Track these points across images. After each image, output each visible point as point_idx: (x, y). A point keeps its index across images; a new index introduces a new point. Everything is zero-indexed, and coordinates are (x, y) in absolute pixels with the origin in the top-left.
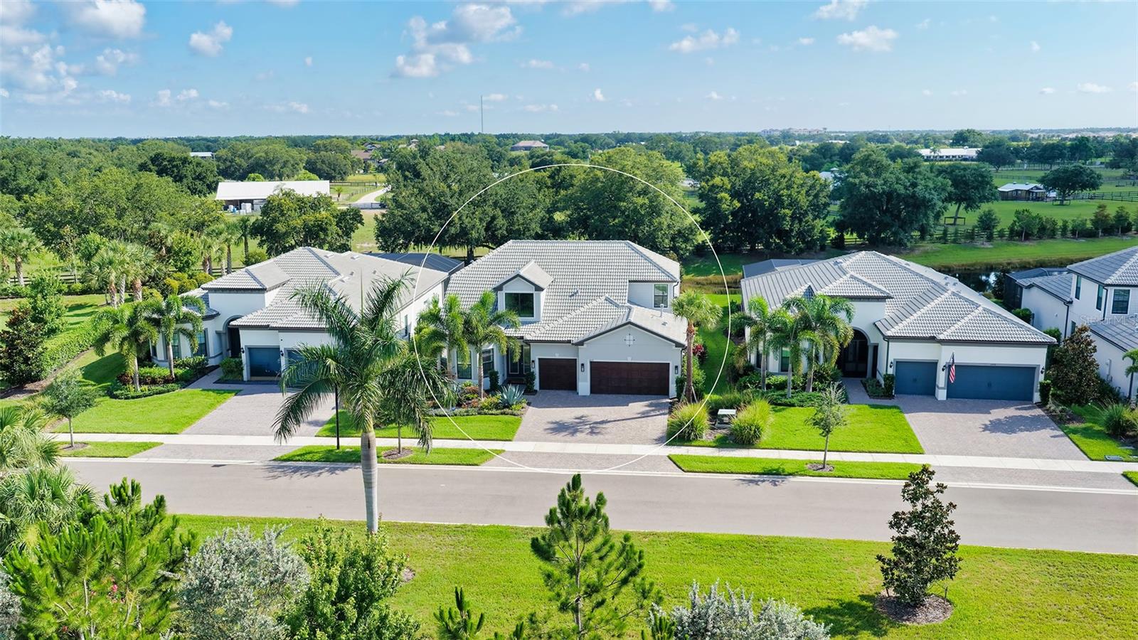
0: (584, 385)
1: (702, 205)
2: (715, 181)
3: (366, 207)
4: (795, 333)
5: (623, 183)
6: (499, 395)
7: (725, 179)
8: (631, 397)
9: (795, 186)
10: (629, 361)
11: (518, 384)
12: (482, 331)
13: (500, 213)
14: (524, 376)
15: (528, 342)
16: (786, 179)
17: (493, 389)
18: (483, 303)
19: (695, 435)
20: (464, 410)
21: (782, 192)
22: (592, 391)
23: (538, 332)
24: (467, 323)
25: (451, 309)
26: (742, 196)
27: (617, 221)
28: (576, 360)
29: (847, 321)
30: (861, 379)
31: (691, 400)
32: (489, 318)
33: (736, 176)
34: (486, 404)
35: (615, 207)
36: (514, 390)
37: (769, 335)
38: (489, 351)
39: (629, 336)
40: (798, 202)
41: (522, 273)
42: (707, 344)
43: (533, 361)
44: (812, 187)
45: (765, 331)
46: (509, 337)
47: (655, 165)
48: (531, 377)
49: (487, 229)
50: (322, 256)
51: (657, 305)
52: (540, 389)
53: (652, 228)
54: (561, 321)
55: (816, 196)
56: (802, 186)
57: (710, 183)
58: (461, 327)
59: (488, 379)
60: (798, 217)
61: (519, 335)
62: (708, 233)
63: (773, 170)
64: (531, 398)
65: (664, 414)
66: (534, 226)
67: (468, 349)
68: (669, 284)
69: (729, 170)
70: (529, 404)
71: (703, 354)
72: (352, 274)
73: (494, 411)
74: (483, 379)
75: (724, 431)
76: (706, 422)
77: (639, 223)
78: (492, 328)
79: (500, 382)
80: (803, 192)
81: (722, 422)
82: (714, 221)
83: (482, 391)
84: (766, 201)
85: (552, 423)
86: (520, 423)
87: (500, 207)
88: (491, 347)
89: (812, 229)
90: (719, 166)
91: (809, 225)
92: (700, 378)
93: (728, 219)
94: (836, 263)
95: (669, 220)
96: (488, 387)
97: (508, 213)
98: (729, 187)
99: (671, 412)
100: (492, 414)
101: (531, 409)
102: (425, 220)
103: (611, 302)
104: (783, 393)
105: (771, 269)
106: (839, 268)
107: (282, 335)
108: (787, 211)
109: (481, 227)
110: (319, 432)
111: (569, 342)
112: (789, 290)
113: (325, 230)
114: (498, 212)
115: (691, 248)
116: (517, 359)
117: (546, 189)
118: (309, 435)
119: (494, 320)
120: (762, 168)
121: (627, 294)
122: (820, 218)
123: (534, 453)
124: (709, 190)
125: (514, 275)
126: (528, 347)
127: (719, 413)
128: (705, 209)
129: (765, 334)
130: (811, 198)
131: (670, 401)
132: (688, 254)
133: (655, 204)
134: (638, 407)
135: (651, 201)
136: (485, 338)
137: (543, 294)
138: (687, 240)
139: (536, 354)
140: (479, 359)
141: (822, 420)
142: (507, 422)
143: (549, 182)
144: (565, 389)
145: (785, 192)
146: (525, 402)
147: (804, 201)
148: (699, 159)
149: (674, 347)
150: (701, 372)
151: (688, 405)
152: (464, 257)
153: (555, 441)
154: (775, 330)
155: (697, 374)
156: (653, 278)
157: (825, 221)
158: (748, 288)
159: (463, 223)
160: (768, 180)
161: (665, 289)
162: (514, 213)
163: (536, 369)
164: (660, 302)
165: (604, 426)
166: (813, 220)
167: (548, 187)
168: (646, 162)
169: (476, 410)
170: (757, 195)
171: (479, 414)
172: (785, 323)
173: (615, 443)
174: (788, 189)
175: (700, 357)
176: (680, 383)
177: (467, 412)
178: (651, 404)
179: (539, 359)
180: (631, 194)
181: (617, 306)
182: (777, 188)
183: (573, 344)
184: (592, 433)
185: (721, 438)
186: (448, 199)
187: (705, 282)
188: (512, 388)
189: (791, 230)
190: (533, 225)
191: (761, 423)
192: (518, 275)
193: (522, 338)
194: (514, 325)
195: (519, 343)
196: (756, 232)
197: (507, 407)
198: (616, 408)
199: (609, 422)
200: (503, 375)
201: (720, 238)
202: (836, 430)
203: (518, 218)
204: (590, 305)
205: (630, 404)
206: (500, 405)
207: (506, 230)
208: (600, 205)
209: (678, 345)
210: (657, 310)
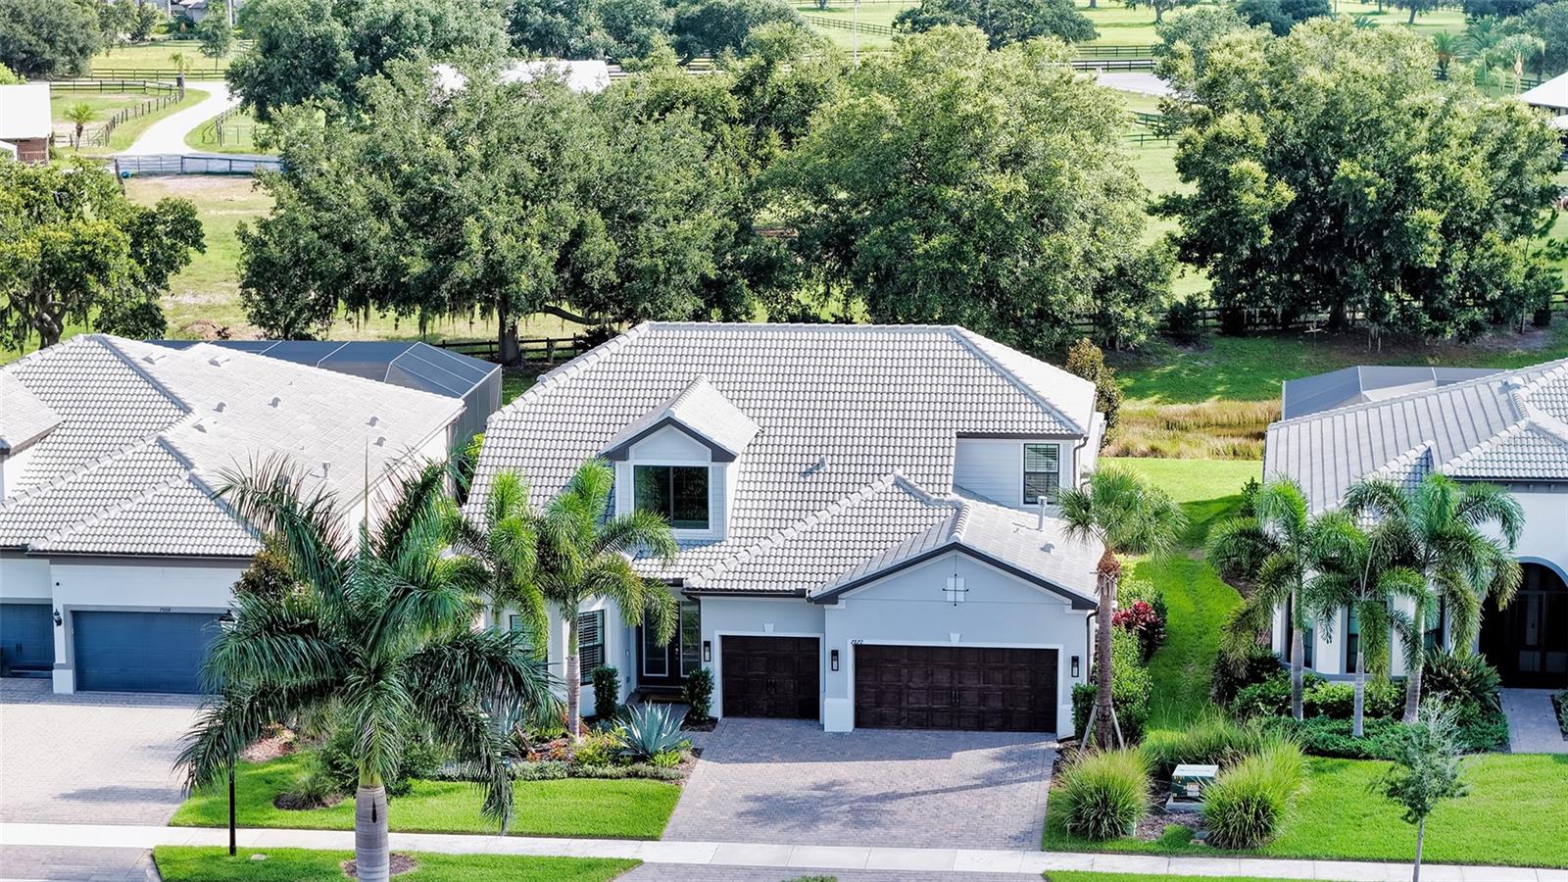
0: (838, 706)
1: (1191, 190)
2: (1222, 122)
3: (166, 166)
4: (1372, 573)
5: (953, 131)
6: (621, 728)
7: (1254, 120)
8: (960, 735)
9: (1454, 143)
10: (955, 641)
11: (668, 702)
12: (580, 565)
13: (599, 222)
14: (683, 681)
15: (694, 596)
16: (1427, 123)
17: (605, 713)
18: (582, 489)
19: (1112, 825)
20: (534, 765)
21: (1414, 159)
22: (859, 723)
23: (719, 567)
24: (546, 544)
25: (501, 511)
26: (1305, 166)
27: (935, 242)
28: (818, 639)
29: (1505, 544)
30: (1550, 692)
31: (1106, 741)
32: (600, 530)
33: (1286, 107)
34: (590, 752)
35: (932, 200)
36: (660, 717)
37: (1310, 575)
38: (592, 617)
39: (953, 580)
40: (1462, 190)
41: (680, 414)
42: (1167, 601)
43: (707, 644)
44: (1506, 142)
45: (1301, 568)
46: (648, 582)
47: (1049, 77)
48: (701, 684)
49: (560, 265)
50: (138, 359)
51: (1030, 498)
52: (725, 715)
53: (1039, 263)
54: (779, 541)
55: (1517, 170)
56: (1475, 140)
57: (1210, 131)
58: (531, 555)
59: (591, 688)
60: (1461, 231)
61: (671, 576)
62: (1204, 272)
63: (1393, 96)
64: (701, 738)
65: (1040, 778)
66: (697, 259)
67: (547, 610)
68: (1061, 443)
69: (1265, 92)
70: (697, 752)
71: (1153, 626)
72: (220, 408)
73: (610, 769)
74: (580, 689)
75: (1188, 818)
76: (1140, 794)
77: (1000, 248)
78: (602, 558)
79: (621, 699)
80: (1477, 160)
81: (1182, 796)
82: (1222, 240)
83: (578, 719)
84: (1368, 184)
85: (757, 799)
86: (677, 798)
87: (597, 204)
88: (597, 607)
89: (1503, 265)
90: (1237, 81)
91: (1493, 256)
92: (1135, 688)
93: (1261, 236)
94: (1506, 387)
95: (1087, 243)
96: (591, 710)
97: (623, 219)
98: (1263, 142)
99: (1057, 769)
100: (605, 777)
101: (702, 766)
102: (383, 240)
103: (910, 490)
104: (1345, 727)
105: (1350, 393)
106: (1509, 402)
107: (59, 571)
108: (1428, 215)
109: (544, 259)
110: (178, 814)
111: (800, 594)
112: (1379, 457)
113: (100, 270)
114: (594, 219)
115: (1152, 321)
116: (664, 639)
117: (726, 128)
118: (151, 822)
119: (613, 535)
120: (1360, 86)
121: (951, 470)
122: (1529, 234)
123: (713, 867)
124: (1207, 149)
125: (656, 420)
126: (696, 608)
127: (1176, 773)
128: (1196, 204)
129: (1299, 576)
130: (1502, 174)
131: (1058, 746)
132: (1143, 338)
133: (1046, 193)
134: (974, 758)
135: (1034, 185)
136: (591, 582)
137: (732, 469)
138: (1140, 296)
139: (716, 625)
140: (572, 637)
141: (1407, 783)
142: (643, 797)
143: (735, 105)
144: (788, 717)
145: (1423, 159)
146: (686, 748)
147: (1477, 185)
148: (1181, 57)
149: (1069, 610)
150: (1141, 674)
151: (1100, 752)
152: (491, 343)
153: (764, 841)
154: (1327, 564)
155: (1128, 675)
156: (1022, 428)
157: (1545, 240)
158: (1282, 448)
159: (493, 250)
160: (1377, 122)
161: (1052, 454)
162: (636, 219)
163: (713, 665)
164: (1037, 488)
165: (888, 806)
166: (1507, 240)
167: (731, 122)
168: (1021, 70)
169: (564, 764)
170: (1345, 167)
171: (572, 775)
172: (1345, 549)
173: (914, 846)
174: (1432, 151)
175: (1142, 635)
176: (1083, 700)
177: (541, 770)
178: (1010, 753)
179: (724, 639)
180: (977, 164)
181: (925, 500)
182: (1402, 146)
183: (810, 600)
184: (858, 823)
185: (1177, 833)
186: (451, 179)
187: (1190, 421)
188: (655, 713)
189: (1444, 269)
190: (695, 256)
191: (1274, 797)
192: (670, 421)
193: (678, 583)
194: (660, 548)
195: (672, 597)
196: (1344, 273)
197: (643, 759)
198: (919, 763)
199: (901, 796)
200: (628, 680)
201: (1243, 289)
202: (1440, 808)
203: (651, 233)
204: (856, 498)
205: (956, 755)
206: (625, 753)
207: (617, 270)
208: (889, 195)
209: (1080, 603)
210: (1030, 511)
